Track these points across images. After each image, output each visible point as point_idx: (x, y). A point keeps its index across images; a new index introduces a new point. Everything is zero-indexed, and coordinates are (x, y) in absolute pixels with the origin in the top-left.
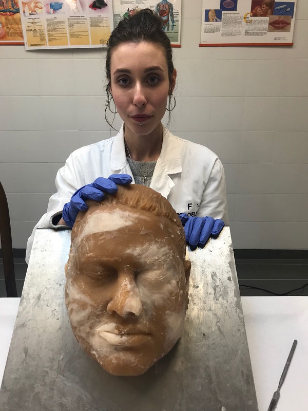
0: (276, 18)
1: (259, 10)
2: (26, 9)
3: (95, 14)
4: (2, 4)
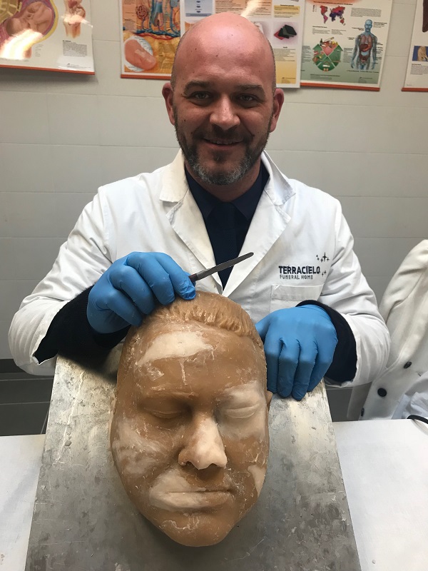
4: (157, 23)
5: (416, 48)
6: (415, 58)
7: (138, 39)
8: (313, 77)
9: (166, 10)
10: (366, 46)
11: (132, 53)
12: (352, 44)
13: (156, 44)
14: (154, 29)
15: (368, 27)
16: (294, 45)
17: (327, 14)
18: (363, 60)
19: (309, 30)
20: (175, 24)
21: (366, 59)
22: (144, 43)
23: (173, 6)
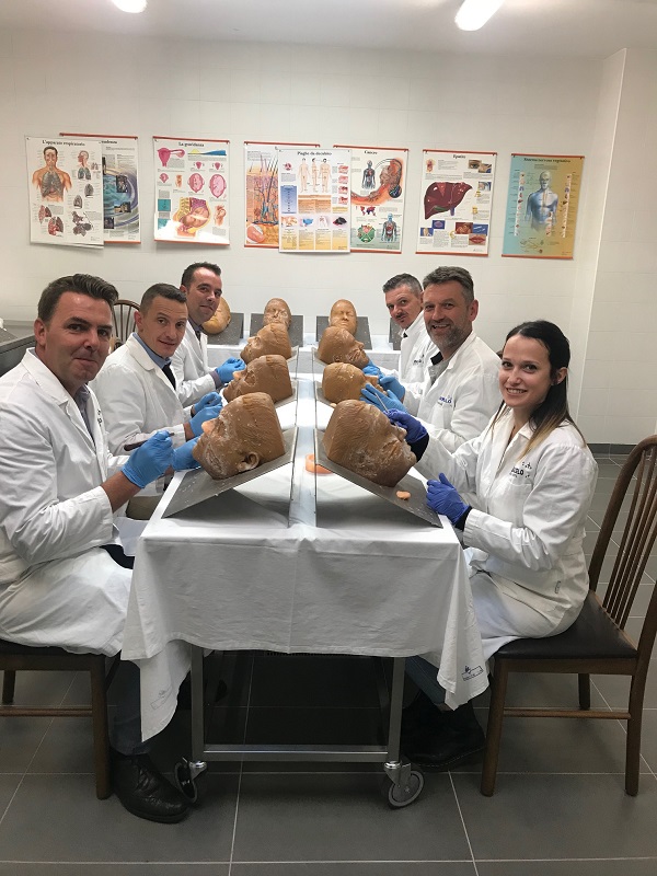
0: (474, 235)
1: (461, 229)
2: (284, 222)
3: (337, 227)
4: (265, 217)
5: (422, 229)
6: (422, 234)
7: (255, 226)
8: (361, 246)
9: (271, 211)
10: (390, 229)
11: (251, 234)
12: (382, 227)
13: (265, 228)
14: (264, 220)
15: (390, 218)
16: (345, 228)
17: (365, 210)
18: (389, 236)
19: (354, 219)
20: (275, 218)
21: (391, 235)
22: (257, 227)
23: (275, 208)
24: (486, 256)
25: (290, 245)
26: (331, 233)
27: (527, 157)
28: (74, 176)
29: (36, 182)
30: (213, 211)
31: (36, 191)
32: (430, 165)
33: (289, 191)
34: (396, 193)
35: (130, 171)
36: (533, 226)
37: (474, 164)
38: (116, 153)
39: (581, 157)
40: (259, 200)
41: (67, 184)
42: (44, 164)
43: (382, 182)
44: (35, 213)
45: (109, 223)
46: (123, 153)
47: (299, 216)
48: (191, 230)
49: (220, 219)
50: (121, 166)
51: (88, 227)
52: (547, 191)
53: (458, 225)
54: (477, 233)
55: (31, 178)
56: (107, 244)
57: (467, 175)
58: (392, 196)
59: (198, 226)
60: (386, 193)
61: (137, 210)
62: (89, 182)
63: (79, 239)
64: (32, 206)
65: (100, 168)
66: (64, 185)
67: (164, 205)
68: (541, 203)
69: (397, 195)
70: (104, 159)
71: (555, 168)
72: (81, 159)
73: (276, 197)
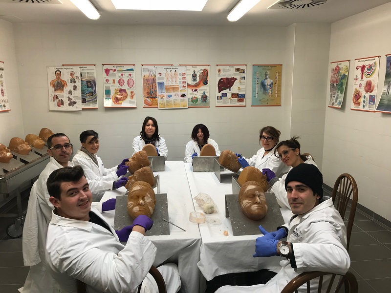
6: (218, 99)
7: (147, 99)
8: (191, 105)
9: (154, 92)
10: (204, 98)
12: (201, 97)
13: (152, 100)
14: (151, 96)
15: (204, 93)
16: (185, 98)
17: (193, 91)
18: (204, 101)
19: (189, 94)
20: (156, 95)
22: (149, 100)
23: (156, 91)
24: (245, 106)
25: (163, 106)
26: (180, 101)
27: (259, 66)
28: (68, 82)
29: (52, 85)
30: (129, 94)
31: (51, 89)
32: (219, 71)
33: (161, 84)
34: (206, 83)
35: (93, 79)
36: (263, 93)
37: (238, 70)
38: (86, 71)
39: (281, 65)
40: (148, 88)
41: (65, 85)
42: (55, 78)
43: (200, 79)
44: (51, 98)
45: (84, 101)
46: (89, 71)
47: (166, 94)
48: (120, 102)
49: (132, 97)
50: (88, 77)
51: (75, 103)
52: (269, 79)
53: (233, 95)
54: (240, 97)
55: (49, 84)
56: (83, 109)
57: (235, 74)
58: (204, 84)
59: (123, 100)
60: (202, 83)
61: (96, 95)
62: (75, 84)
63: (71, 108)
64: (50, 95)
65: (80, 78)
66: (64, 86)
67: (108, 92)
68: (266, 84)
69: (207, 84)
70: (81, 74)
71: (271, 70)
72: (71, 75)
73: (156, 87)
